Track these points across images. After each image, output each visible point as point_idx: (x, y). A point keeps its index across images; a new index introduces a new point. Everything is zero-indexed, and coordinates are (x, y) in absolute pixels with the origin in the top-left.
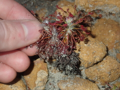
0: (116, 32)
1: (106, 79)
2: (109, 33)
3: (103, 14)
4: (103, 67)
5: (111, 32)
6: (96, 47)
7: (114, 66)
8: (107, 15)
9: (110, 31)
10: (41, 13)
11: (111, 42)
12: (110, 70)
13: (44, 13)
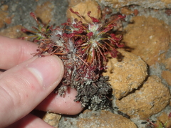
0: (160, 39)
1: (148, 112)
2: (149, 40)
3: (140, 9)
4: (143, 95)
5: (153, 38)
6: (131, 67)
7: (158, 92)
8: (145, 12)
9: (151, 37)
10: (45, 10)
11: (153, 53)
12: (153, 99)
13: (49, 10)
